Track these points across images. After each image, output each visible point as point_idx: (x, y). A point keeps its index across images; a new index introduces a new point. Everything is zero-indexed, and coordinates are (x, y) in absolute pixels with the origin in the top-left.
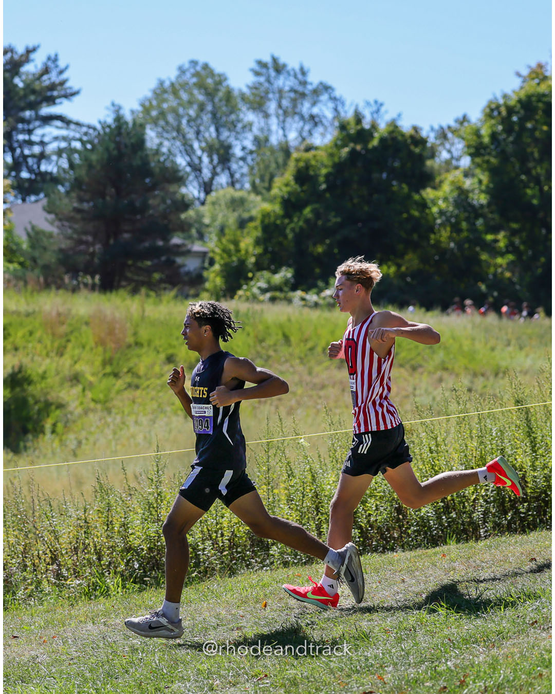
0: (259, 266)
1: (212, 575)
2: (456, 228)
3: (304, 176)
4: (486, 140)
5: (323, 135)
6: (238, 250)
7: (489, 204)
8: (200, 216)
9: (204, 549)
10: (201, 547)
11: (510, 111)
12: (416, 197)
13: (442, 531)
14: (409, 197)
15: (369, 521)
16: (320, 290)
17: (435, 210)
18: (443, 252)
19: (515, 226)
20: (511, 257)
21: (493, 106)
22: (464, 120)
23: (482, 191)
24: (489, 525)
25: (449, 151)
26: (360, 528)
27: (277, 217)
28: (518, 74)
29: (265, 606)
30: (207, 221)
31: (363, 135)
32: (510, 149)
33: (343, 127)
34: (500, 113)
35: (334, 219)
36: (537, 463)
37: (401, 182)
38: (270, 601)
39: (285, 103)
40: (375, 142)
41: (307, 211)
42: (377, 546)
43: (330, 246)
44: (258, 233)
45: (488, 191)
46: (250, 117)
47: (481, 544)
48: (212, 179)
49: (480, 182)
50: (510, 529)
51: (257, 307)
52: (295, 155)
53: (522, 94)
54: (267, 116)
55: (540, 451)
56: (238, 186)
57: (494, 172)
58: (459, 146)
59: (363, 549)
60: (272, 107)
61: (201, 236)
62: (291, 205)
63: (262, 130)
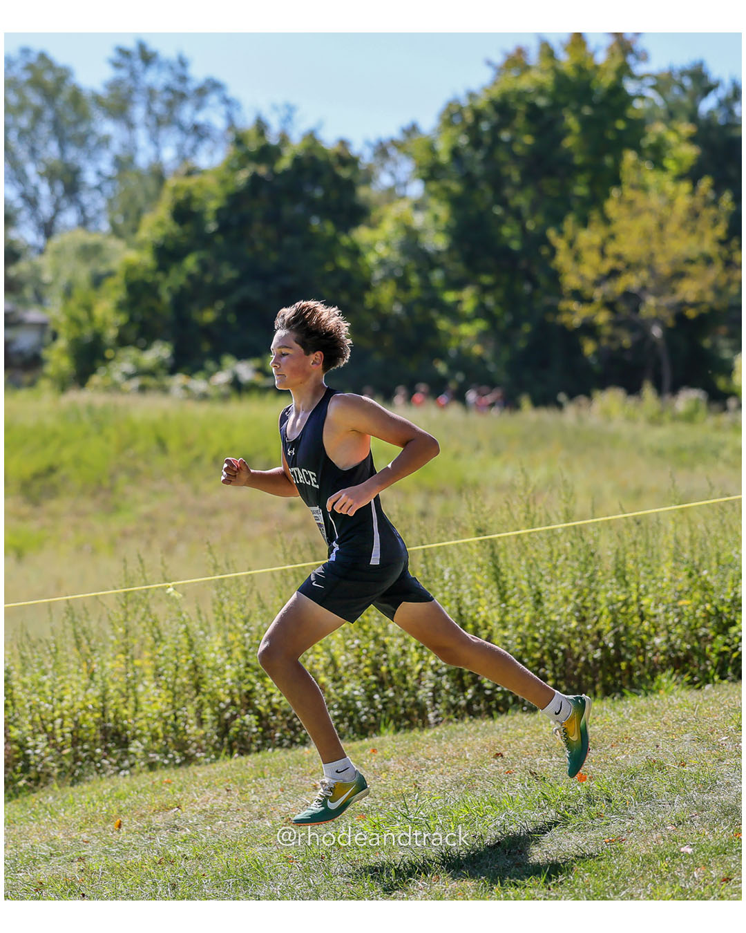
0: (122, 341)
1: (46, 783)
2: (403, 284)
3: (184, 212)
4: (444, 158)
5: (211, 153)
6: (91, 318)
7: (450, 250)
8: (37, 271)
9: (35, 747)
10: (31, 744)
11: (479, 115)
12: (345, 240)
13: (375, 715)
14: (334, 240)
15: (270, 704)
16: (209, 375)
17: (371, 258)
18: (384, 319)
19: (487, 279)
20: (480, 325)
21: (455, 110)
22: (412, 130)
23: (438, 231)
24: (441, 708)
25: (392, 174)
26: (258, 713)
27: (147, 271)
28: (489, 63)
29: (120, 826)
30: (47, 277)
31: (268, 154)
32: (478, 170)
33: (239, 141)
34: (463, 120)
35: (229, 273)
36: (508, 618)
37: (323, 219)
38: (126, 820)
39: (158, 107)
40: (285, 163)
41: (191, 263)
42: (281, 739)
43: (224, 312)
44: (120, 294)
45: (448, 231)
46: (107, 127)
47: (428, 734)
48: (53, 218)
49: (436, 218)
50: (470, 711)
51: (121, 400)
52: (171, 182)
53: (496, 93)
54: (131, 126)
55: (512, 601)
56: (91, 226)
57: (457, 203)
58: (406, 167)
59: (263, 744)
60: (138, 112)
61: (39, 299)
62: (167, 255)
63: (124, 146)
